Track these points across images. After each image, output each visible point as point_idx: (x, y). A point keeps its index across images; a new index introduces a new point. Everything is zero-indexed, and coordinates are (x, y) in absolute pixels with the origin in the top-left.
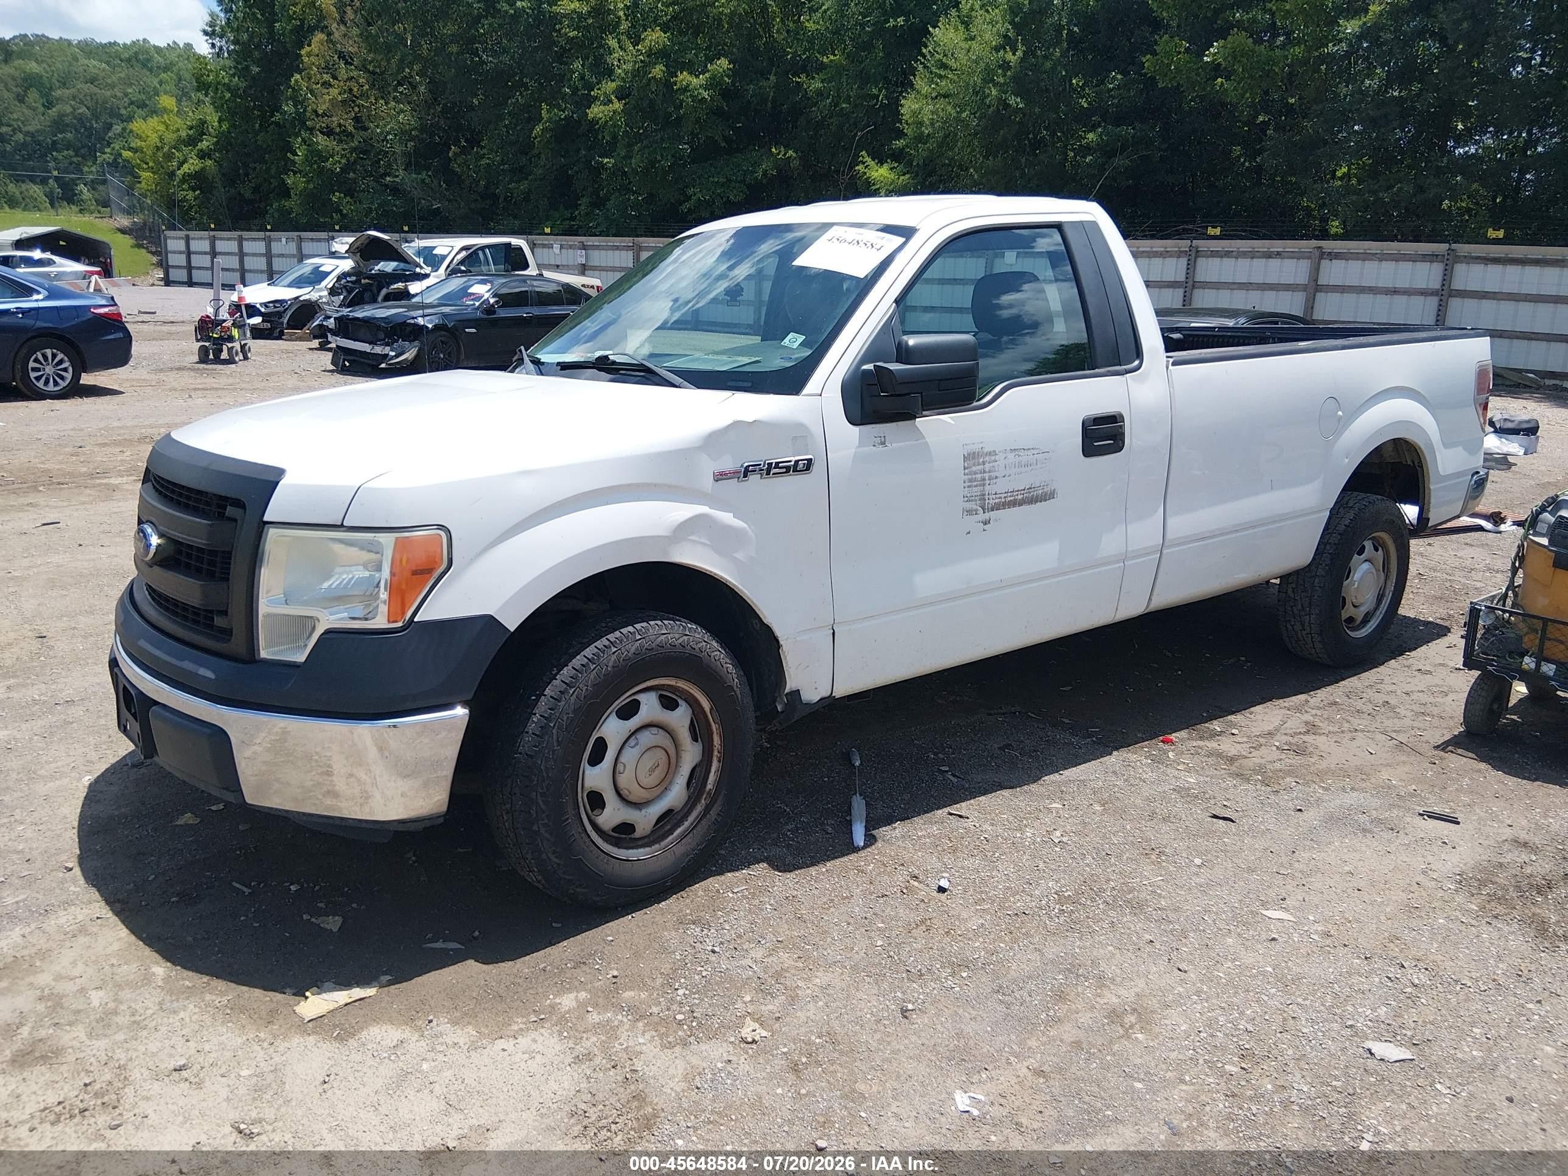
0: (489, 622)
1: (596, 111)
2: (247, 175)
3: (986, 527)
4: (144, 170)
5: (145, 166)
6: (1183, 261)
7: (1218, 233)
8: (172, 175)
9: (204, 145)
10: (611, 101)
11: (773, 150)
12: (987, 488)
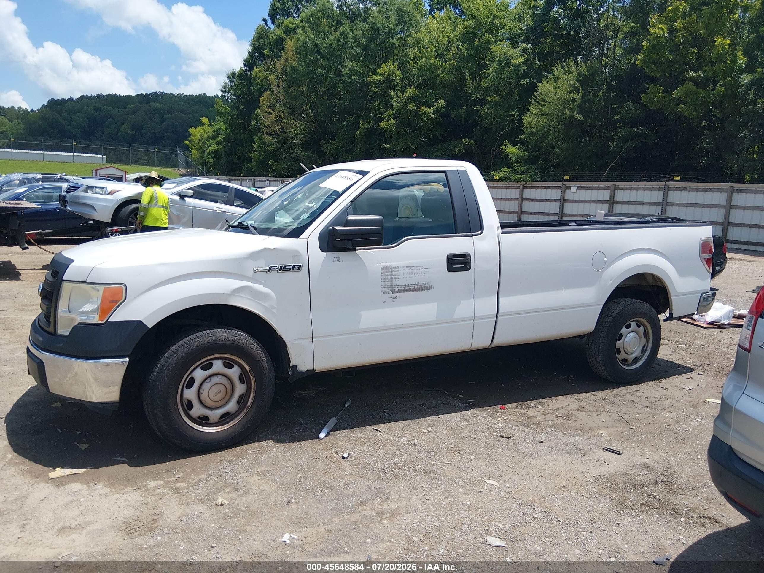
0: (139, 324)
1: (383, 124)
2: (236, 152)
3: (394, 300)
4: (193, 149)
5: (194, 148)
6: (661, 193)
7: (679, 179)
8: (204, 152)
9: (219, 139)
10: (390, 120)
11: (463, 141)
12: (394, 283)
